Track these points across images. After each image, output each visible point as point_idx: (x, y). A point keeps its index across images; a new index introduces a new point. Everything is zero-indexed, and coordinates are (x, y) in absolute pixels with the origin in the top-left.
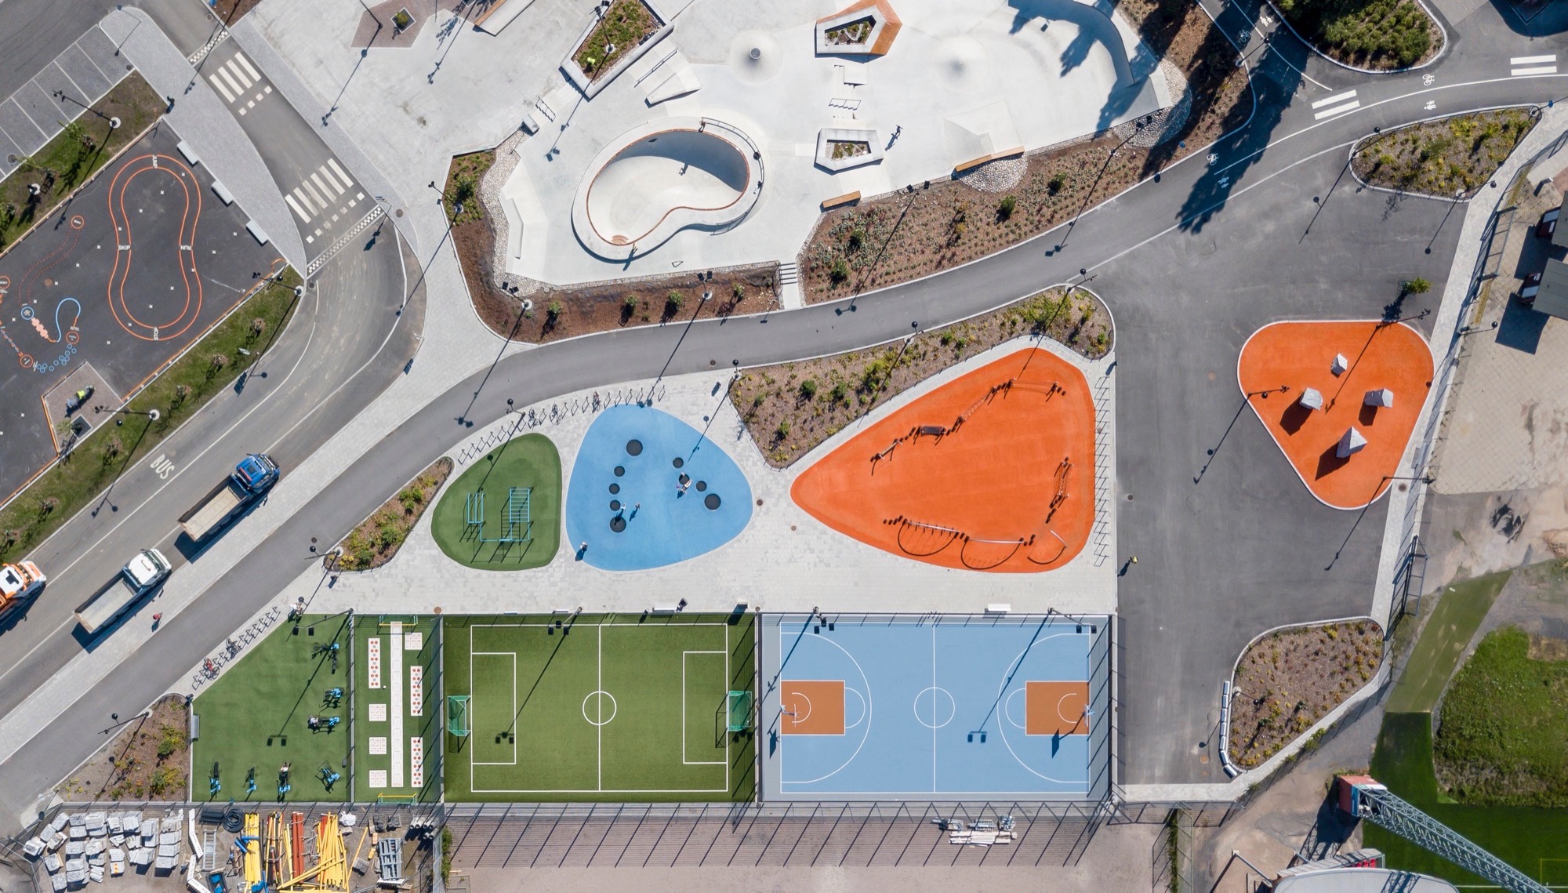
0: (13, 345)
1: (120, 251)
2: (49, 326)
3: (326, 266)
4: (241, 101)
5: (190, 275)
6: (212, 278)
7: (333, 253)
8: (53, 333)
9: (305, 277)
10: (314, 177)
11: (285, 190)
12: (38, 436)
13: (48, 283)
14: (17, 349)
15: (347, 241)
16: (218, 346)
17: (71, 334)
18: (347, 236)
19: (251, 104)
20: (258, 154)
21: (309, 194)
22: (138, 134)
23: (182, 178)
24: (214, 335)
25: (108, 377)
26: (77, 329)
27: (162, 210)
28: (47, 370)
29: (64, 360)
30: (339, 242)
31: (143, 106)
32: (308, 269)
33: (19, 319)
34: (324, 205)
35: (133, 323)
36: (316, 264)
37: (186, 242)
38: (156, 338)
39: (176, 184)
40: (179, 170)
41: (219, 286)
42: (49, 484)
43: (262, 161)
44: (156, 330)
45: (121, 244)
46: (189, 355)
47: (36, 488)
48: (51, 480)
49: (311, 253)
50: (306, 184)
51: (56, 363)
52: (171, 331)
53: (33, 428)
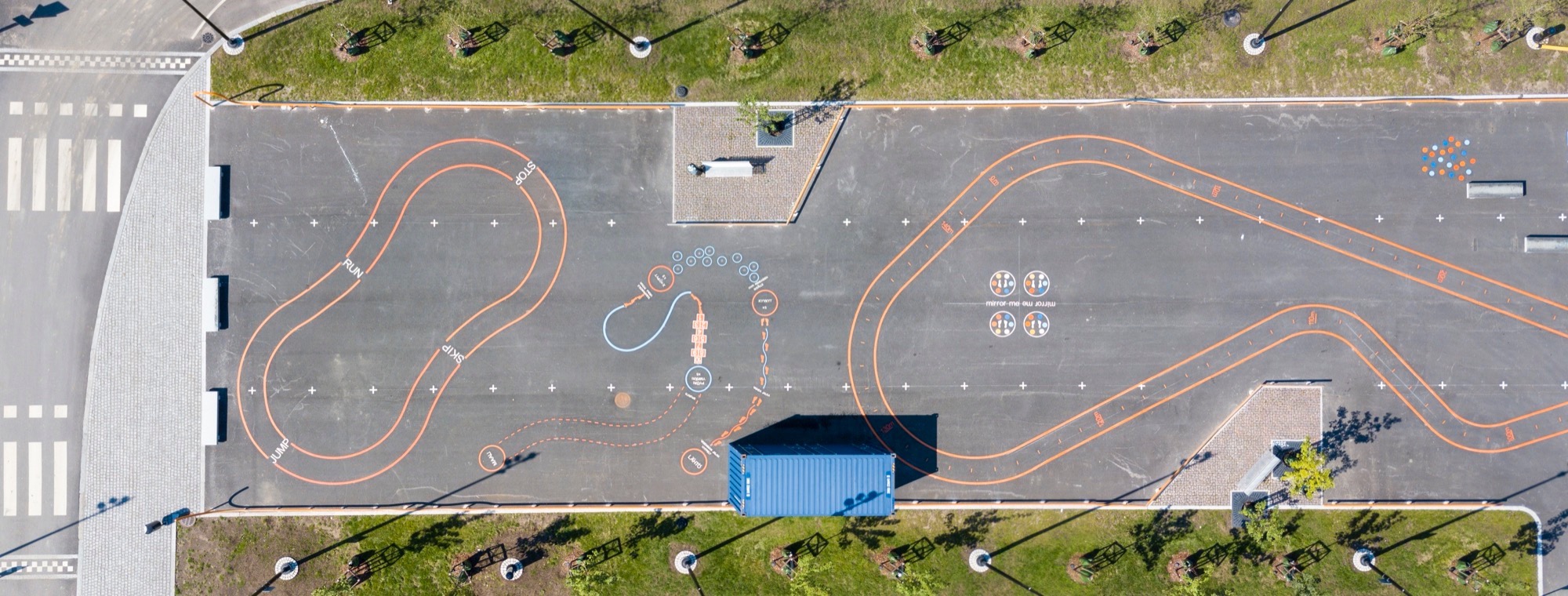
0: (766, 346)
1: (463, 352)
2: (681, 330)
3: (155, 49)
4: (46, 431)
5: (387, 218)
6: (356, 185)
7: (123, 58)
8: (686, 313)
9: (205, 59)
10: (39, 204)
11: (110, 224)
12: (852, 170)
13: (623, 400)
14: (765, 335)
15: (82, 56)
16: (443, 70)
17: (658, 286)
18: (76, 65)
19: (36, 411)
20: (98, 321)
21: (74, 183)
22: (268, 520)
23: (259, 387)
24: (434, 91)
25: (662, 169)
26: (642, 287)
27: (338, 361)
28: (745, 261)
29: (705, 254)
30: (98, 66)
31: (218, 558)
32: (188, 67)
33: (720, 380)
34: (65, 145)
35: (545, 223)
36: (168, 63)
37: (345, 277)
38: (531, 165)
39: (278, 385)
40: (254, 403)
41: (357, 162)
42: (904, 80)
43: (102, 303)
44: (519, 180)
45: (453, 362)
46: (504, 95)
47: (928, 89)
48: (893, 84)
49: (160, 89)
50: (63, 205)
51: (722, 260)
52: (495, 157)
53: (848, 189)
